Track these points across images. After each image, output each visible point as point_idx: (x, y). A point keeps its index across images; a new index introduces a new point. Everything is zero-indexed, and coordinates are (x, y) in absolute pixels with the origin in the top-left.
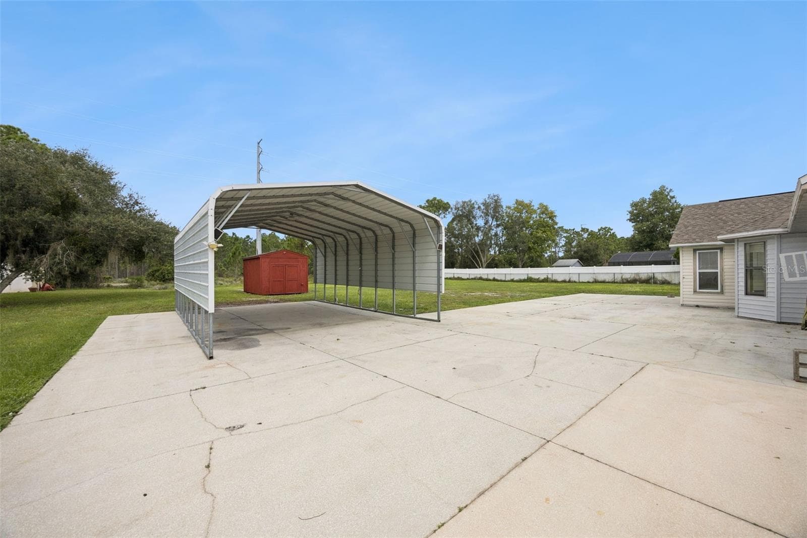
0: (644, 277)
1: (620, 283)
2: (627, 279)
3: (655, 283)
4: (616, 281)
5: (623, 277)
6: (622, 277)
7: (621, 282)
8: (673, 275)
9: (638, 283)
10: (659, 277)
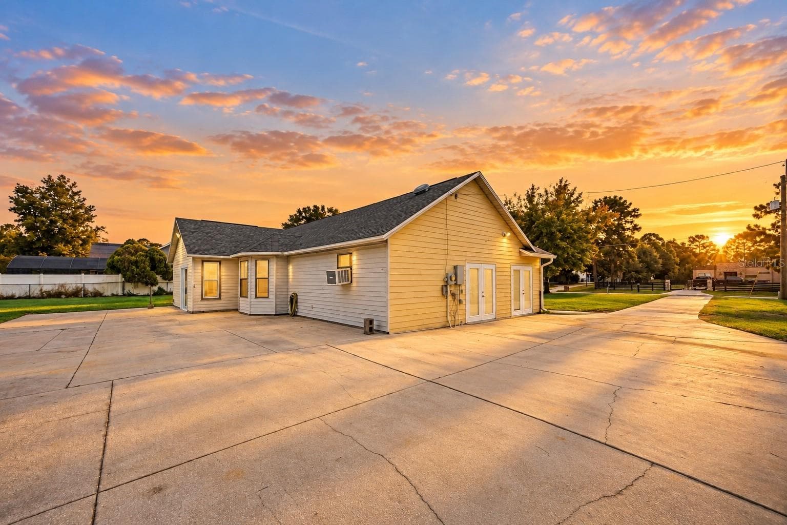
0: (70, 288)
1: (39, 298)
2: (49, 292)
3: (85, 296)
4: (32, 296)
5: (43, 291)
6: (41, 290)
7: (40, 296)
8: (105, 286)
9: (63, 296)
10: (90, 289)
